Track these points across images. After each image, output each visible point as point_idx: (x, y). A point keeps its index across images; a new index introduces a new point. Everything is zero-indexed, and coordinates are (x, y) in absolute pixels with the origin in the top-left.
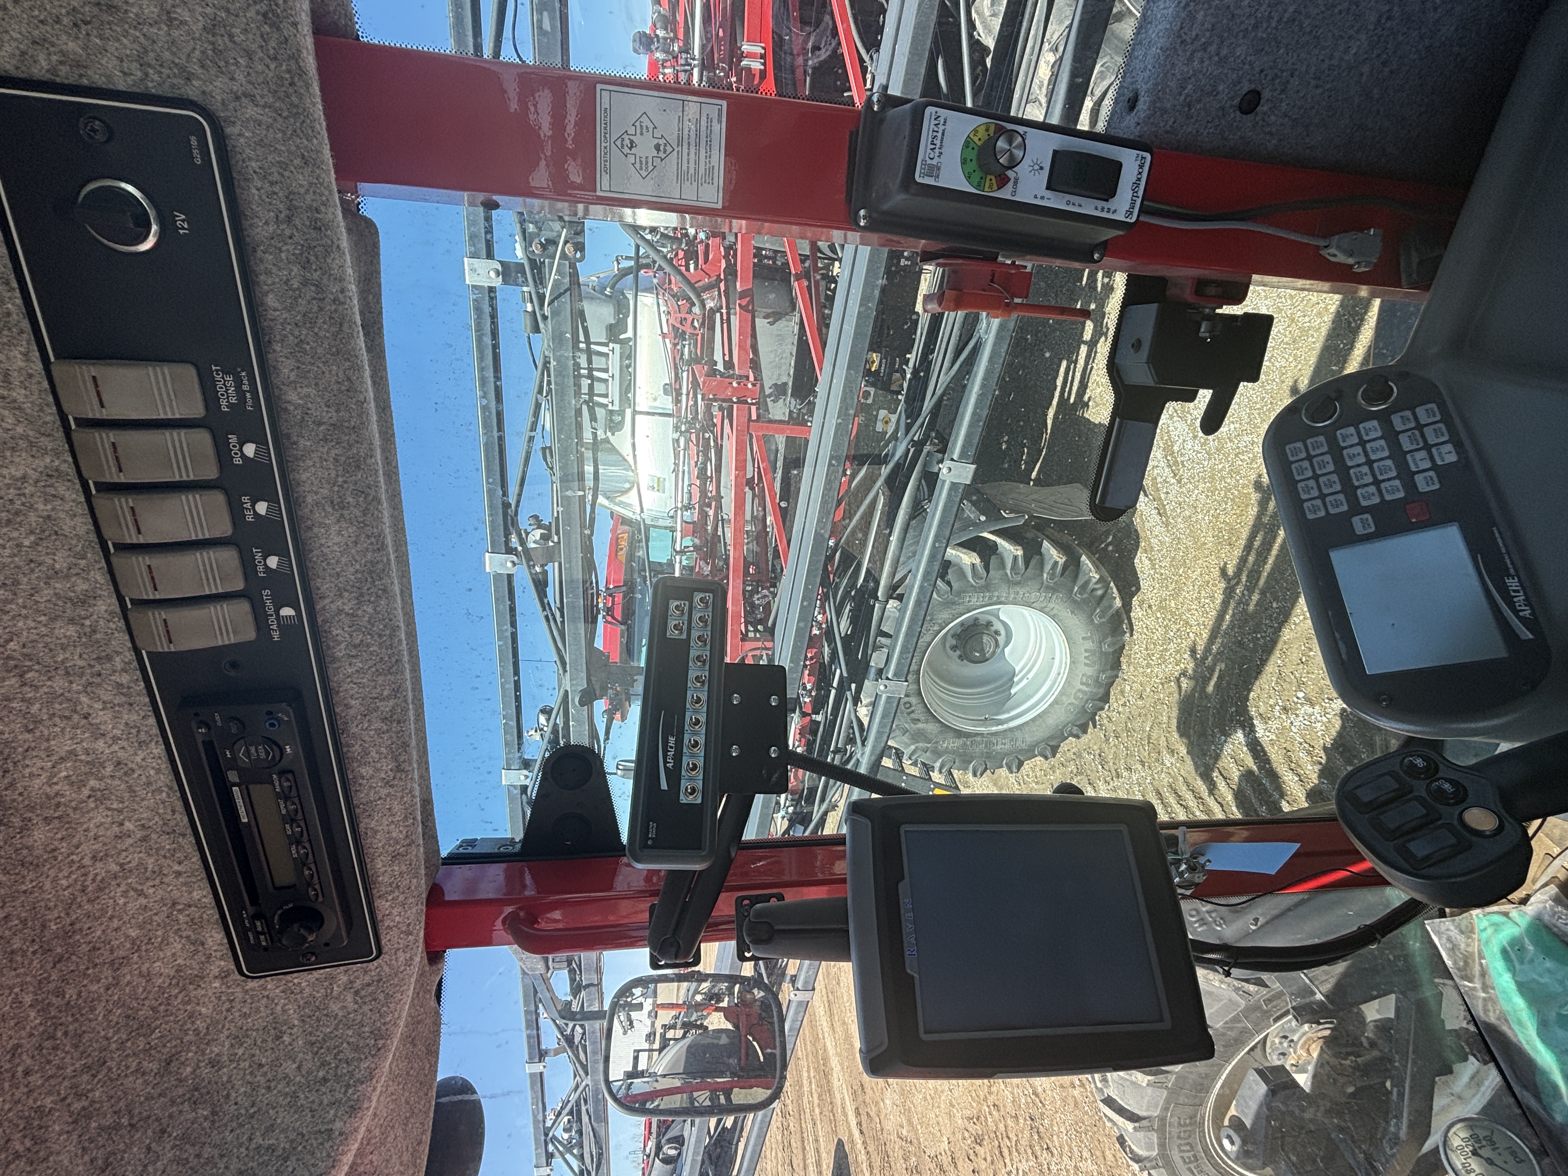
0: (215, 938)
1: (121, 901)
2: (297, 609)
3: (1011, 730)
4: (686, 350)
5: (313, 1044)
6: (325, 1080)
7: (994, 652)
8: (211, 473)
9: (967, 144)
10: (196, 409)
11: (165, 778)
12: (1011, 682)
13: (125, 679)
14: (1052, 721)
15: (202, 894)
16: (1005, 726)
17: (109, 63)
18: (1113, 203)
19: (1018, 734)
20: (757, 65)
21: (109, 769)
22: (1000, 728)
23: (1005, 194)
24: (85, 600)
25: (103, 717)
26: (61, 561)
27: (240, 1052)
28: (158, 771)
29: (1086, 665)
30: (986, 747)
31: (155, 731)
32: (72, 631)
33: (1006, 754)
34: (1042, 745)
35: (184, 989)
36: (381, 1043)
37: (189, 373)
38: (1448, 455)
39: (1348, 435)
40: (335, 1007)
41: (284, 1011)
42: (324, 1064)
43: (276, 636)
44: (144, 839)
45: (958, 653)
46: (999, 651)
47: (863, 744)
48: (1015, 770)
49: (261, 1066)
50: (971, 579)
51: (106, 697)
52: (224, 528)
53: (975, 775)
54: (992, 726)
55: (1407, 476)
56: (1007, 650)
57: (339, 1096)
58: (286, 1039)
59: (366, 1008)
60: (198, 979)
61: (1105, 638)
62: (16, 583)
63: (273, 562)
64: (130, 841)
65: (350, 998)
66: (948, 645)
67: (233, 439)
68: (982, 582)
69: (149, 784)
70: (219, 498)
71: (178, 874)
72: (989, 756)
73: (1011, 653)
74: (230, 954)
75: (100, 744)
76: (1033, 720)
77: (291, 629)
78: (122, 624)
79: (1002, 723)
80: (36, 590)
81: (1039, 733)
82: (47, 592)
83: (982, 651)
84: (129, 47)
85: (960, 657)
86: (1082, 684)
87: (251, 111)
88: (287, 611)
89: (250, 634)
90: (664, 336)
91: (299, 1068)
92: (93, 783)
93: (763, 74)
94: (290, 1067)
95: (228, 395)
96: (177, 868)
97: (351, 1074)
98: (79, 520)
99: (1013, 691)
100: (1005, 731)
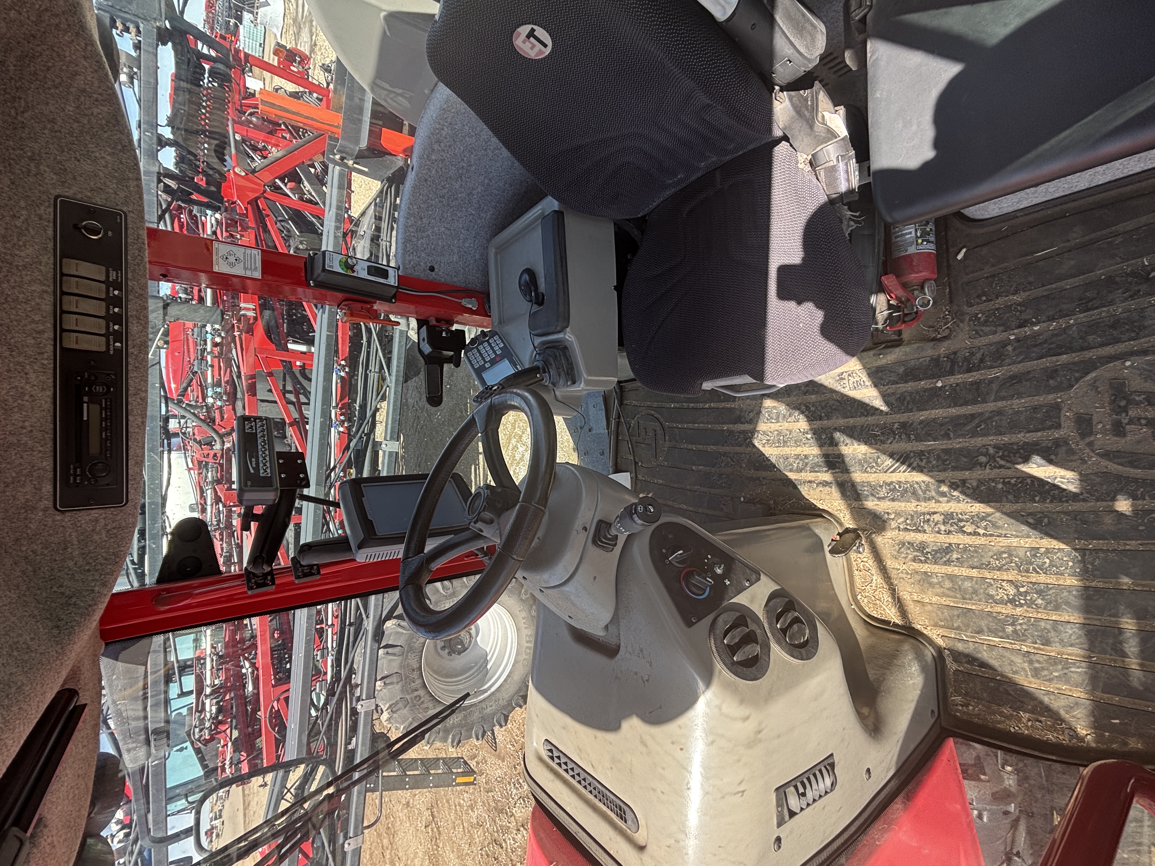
0: (48, 488)
1: (13, 457)
2: (122, 344)
3: (493, 694)
4: (210, 475)
5: (84, 554)
6: (89, 571)
7: (470, 642)
8: (103, 296)
9: (340, 261)
10: (103, 278)
11: (48, 405)
12: (486, 662)
13: (46, 362)
14: (517, 677)
15: (48, 464)
16: (489, 692)
17: (98, 199)
18: (389, 280)
19: (498, 695)
20: (251, 314)
21: (27, 398)
22: (486, 695)
23: (355, 274)
24: (42, 332)
25: (32, 376)
26: (37, 318)
27: (46, 552)
28: (46, 402)
29: (526, 628)
30: (480, 712)
31: (51, 384)
32: (32, 341)
33: (494, 714)
34: (516, 697)
35: (26, 511)
36: (117, 560)
37: (103, 268)
38: (502, 345)
39: (481, 347)
40: (96, 537)
41: (70, 536)
42: (88, 563)
43: (112, 352)
44: (31, 431)
45: (447, 651)
46: (473, 641)
47: (367, 617)
48: (503, 724)
49: (55, 560)
50: (442, 591)
51: (36, 368)
52: (103, 313)
53: (478, 739)
54: (480, 695)
55: (494, 352)
56: (478, 639)
57: (97, 577)
58: (69, 550)
59: (112, 540)
60: (34, 508)
61: (531, 606)
62: (20, 321)
63: (116, 327)
64: (25, 431)
65: (104, 533)
66: (439, 647)
67: (111, 289)
68: (451, 591)
69: (40, 407)
70: (103, 304)
71: (40, 452)
72: (483, 718)
73: (482, 638)
74: (52, 498)
75: (27, 387)
76: (505, 681)
77: (119, 351)
78: (52, 343)
79: (485, 691)
80: (25, 325)
81: (512, 689)
82: (29, 327)
83: (462, 643)
84: (103, 196)
85: (449, 654)
86: (527, 642)
87: (132, 215)
88: (118, 344)
89: (103, 349)
90: (189, 469)
91: (76, 564)
92: (20, 401)
93: (256, 319)
94: (71, 564)
95: (113, 275)
96: (40, 448)
97: (103, 570)
98: (48, 307)
99: (489, 667)
100: (490, 695)
